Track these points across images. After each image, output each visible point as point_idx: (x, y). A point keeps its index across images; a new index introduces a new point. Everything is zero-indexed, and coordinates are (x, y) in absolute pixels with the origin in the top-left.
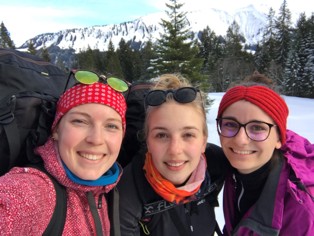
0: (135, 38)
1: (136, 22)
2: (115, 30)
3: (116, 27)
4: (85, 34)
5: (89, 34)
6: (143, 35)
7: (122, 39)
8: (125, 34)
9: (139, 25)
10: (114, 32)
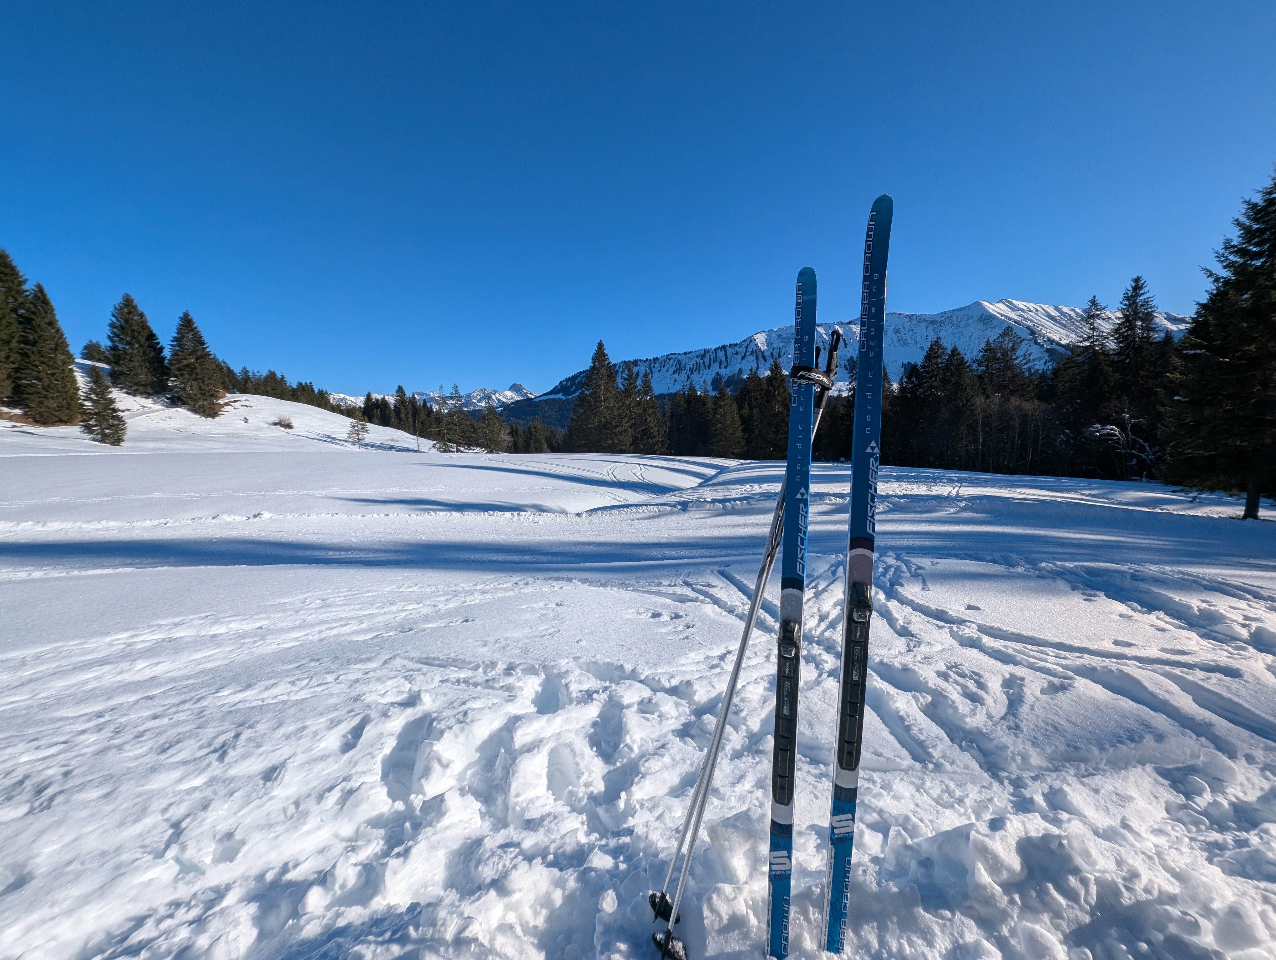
0: (740, 371)
1: (745, 344)
2: (707, 360)
3: (707, 356)
4: (654, 367)
5: (661, 367)
6: (756, 366)
7: (717, 374)
8: (723, 366)
9: (750, 349)
10: (704, 363)
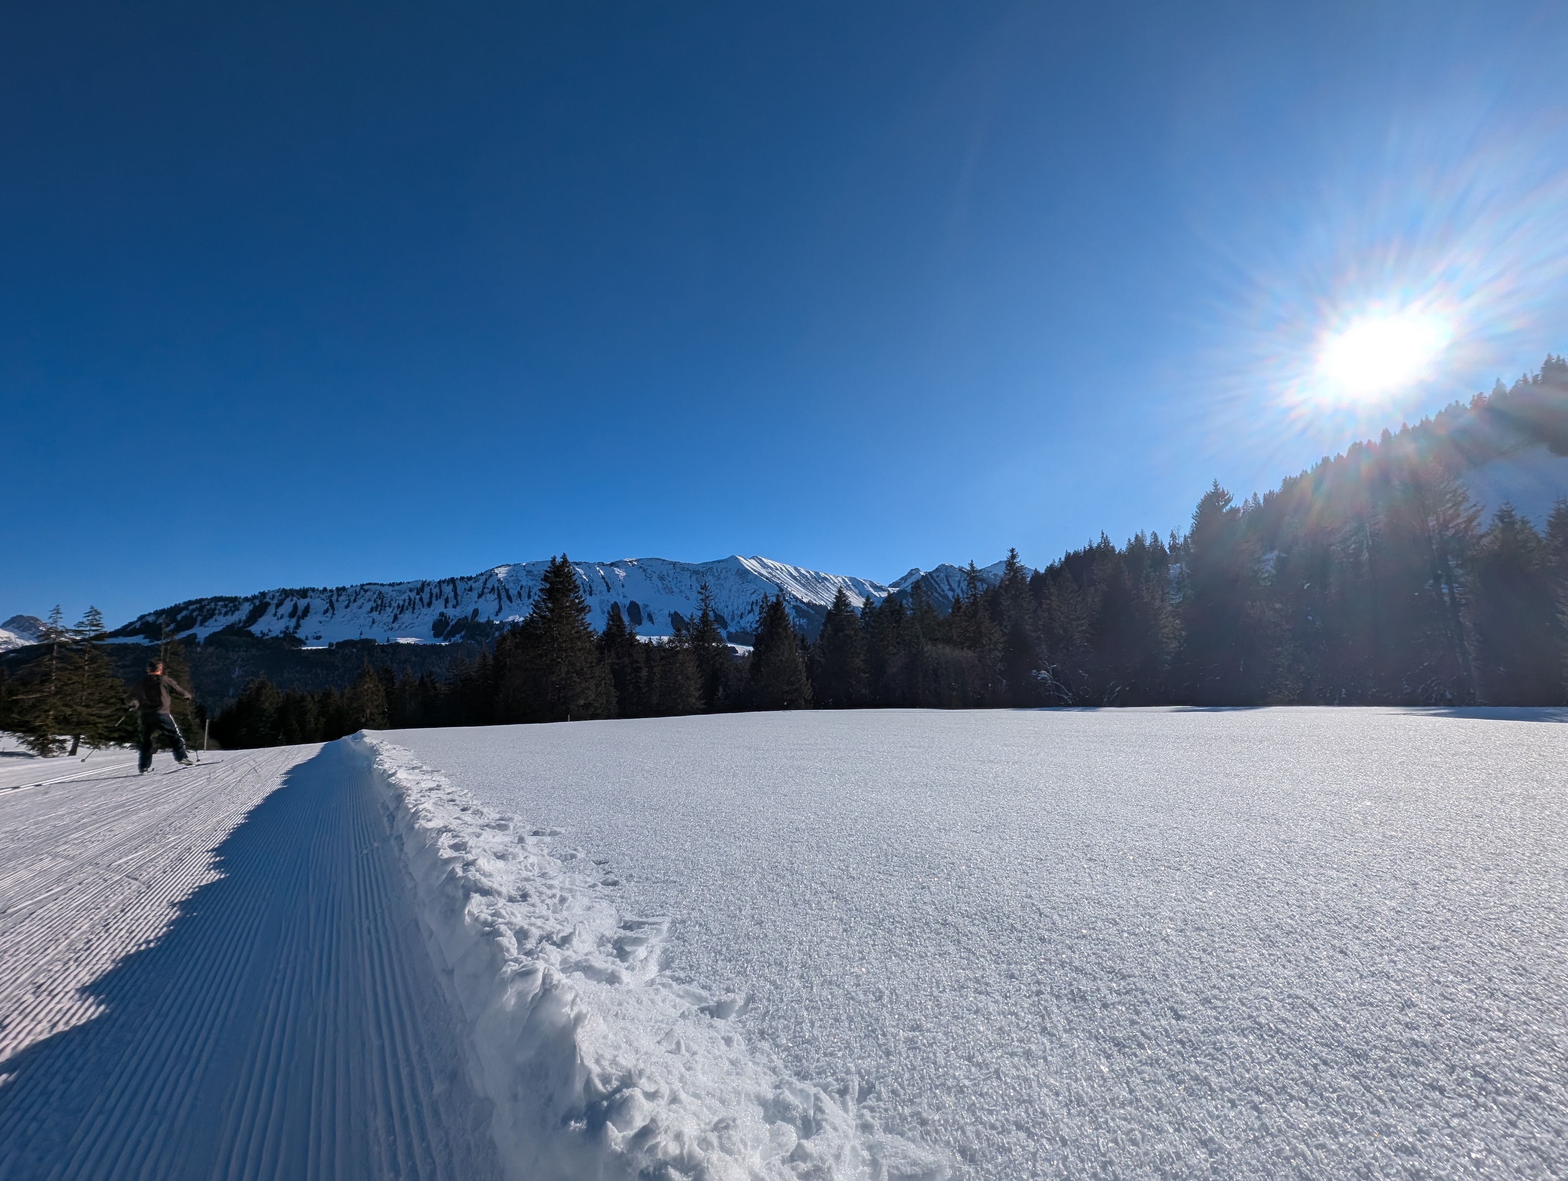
0: (476, 612)
1: (483, 579)
2: (426, 596)
3: (427, 590)
4: (337, 601)
5: (350, 602)
6: (497, 607)
7: (442, 614)
8: (450, 605)
9: (489, 585)
10: (421, 599)
